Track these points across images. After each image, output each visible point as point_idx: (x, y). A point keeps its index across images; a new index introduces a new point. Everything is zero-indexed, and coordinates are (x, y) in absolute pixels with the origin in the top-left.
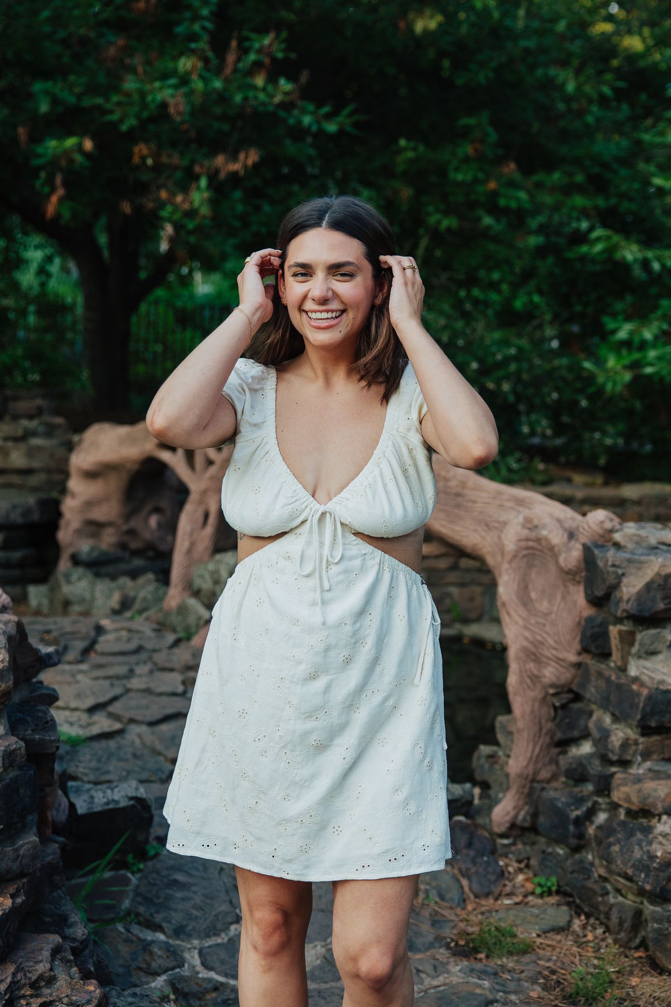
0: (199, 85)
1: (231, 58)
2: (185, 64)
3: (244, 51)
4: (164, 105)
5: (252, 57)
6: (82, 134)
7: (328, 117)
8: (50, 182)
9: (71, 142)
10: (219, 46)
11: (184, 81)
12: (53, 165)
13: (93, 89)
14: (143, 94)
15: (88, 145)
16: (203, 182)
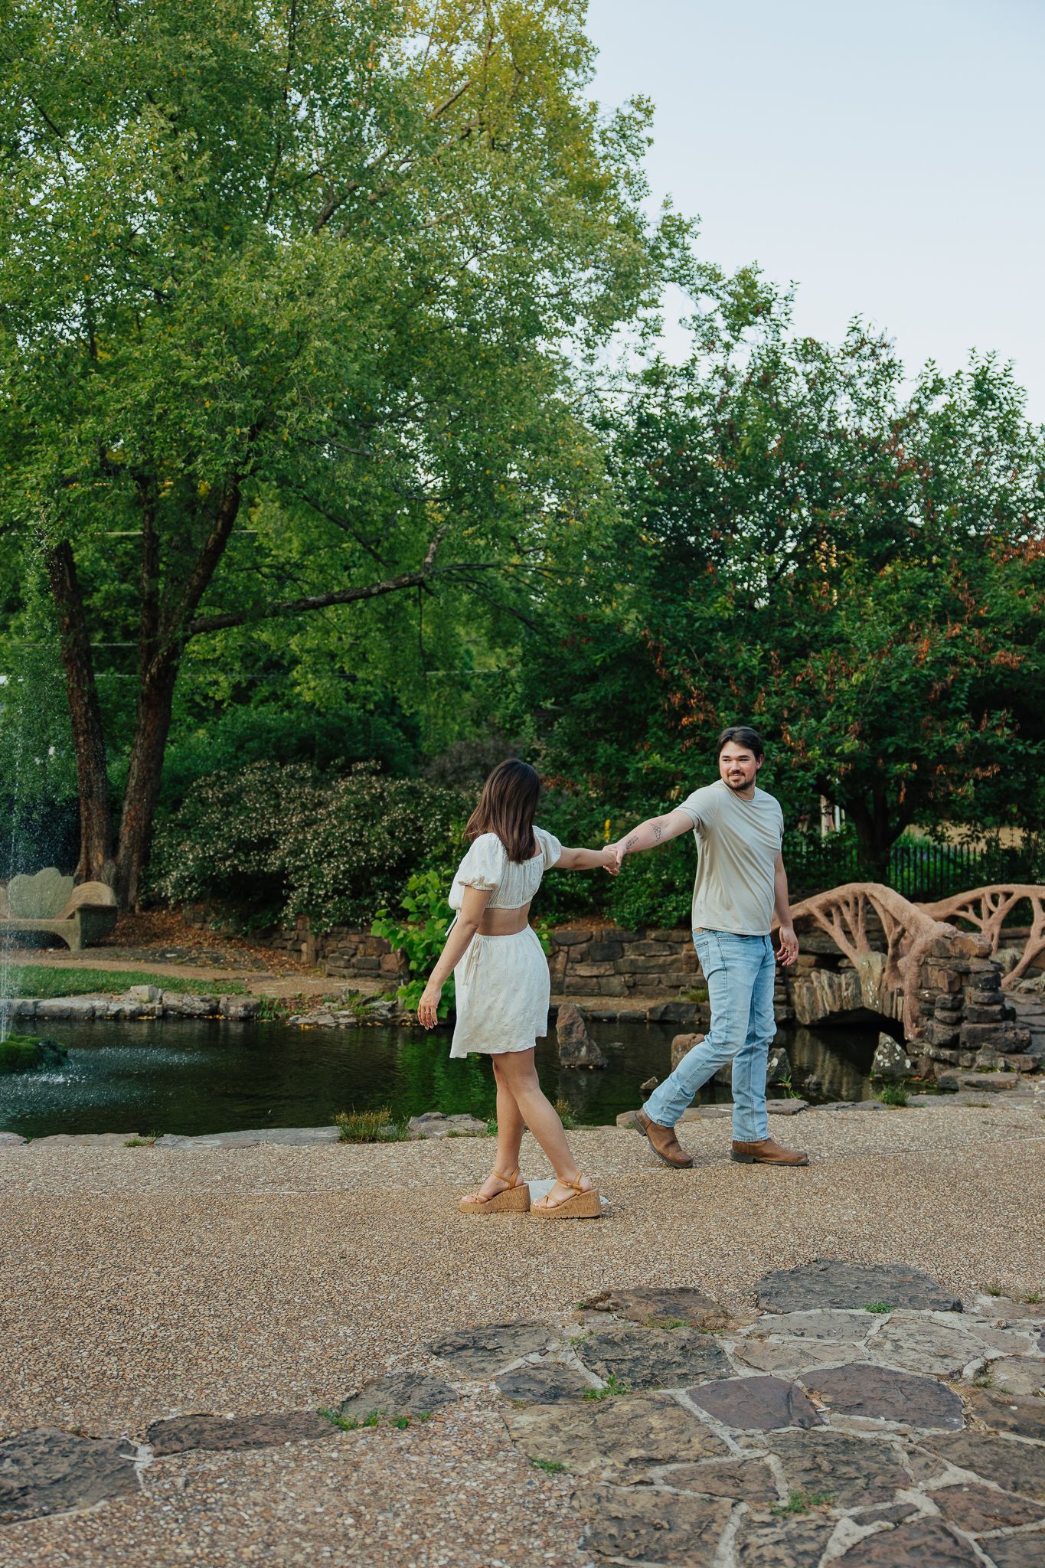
0: (968, 736)
1: (984, 722)
2: (962, 726)
3: (990, 718)
4: (953, 747)
5: (995, 722)
6: (911, 761)
7: (1031, 746)
8: (898, 784)
9: (905, 766)
10: (978, 719)
11: (960, 735)
12: (899, 778)
13: (913, 738)
14: (941, 743)
15: (915, 767)
16: (971, 782)
